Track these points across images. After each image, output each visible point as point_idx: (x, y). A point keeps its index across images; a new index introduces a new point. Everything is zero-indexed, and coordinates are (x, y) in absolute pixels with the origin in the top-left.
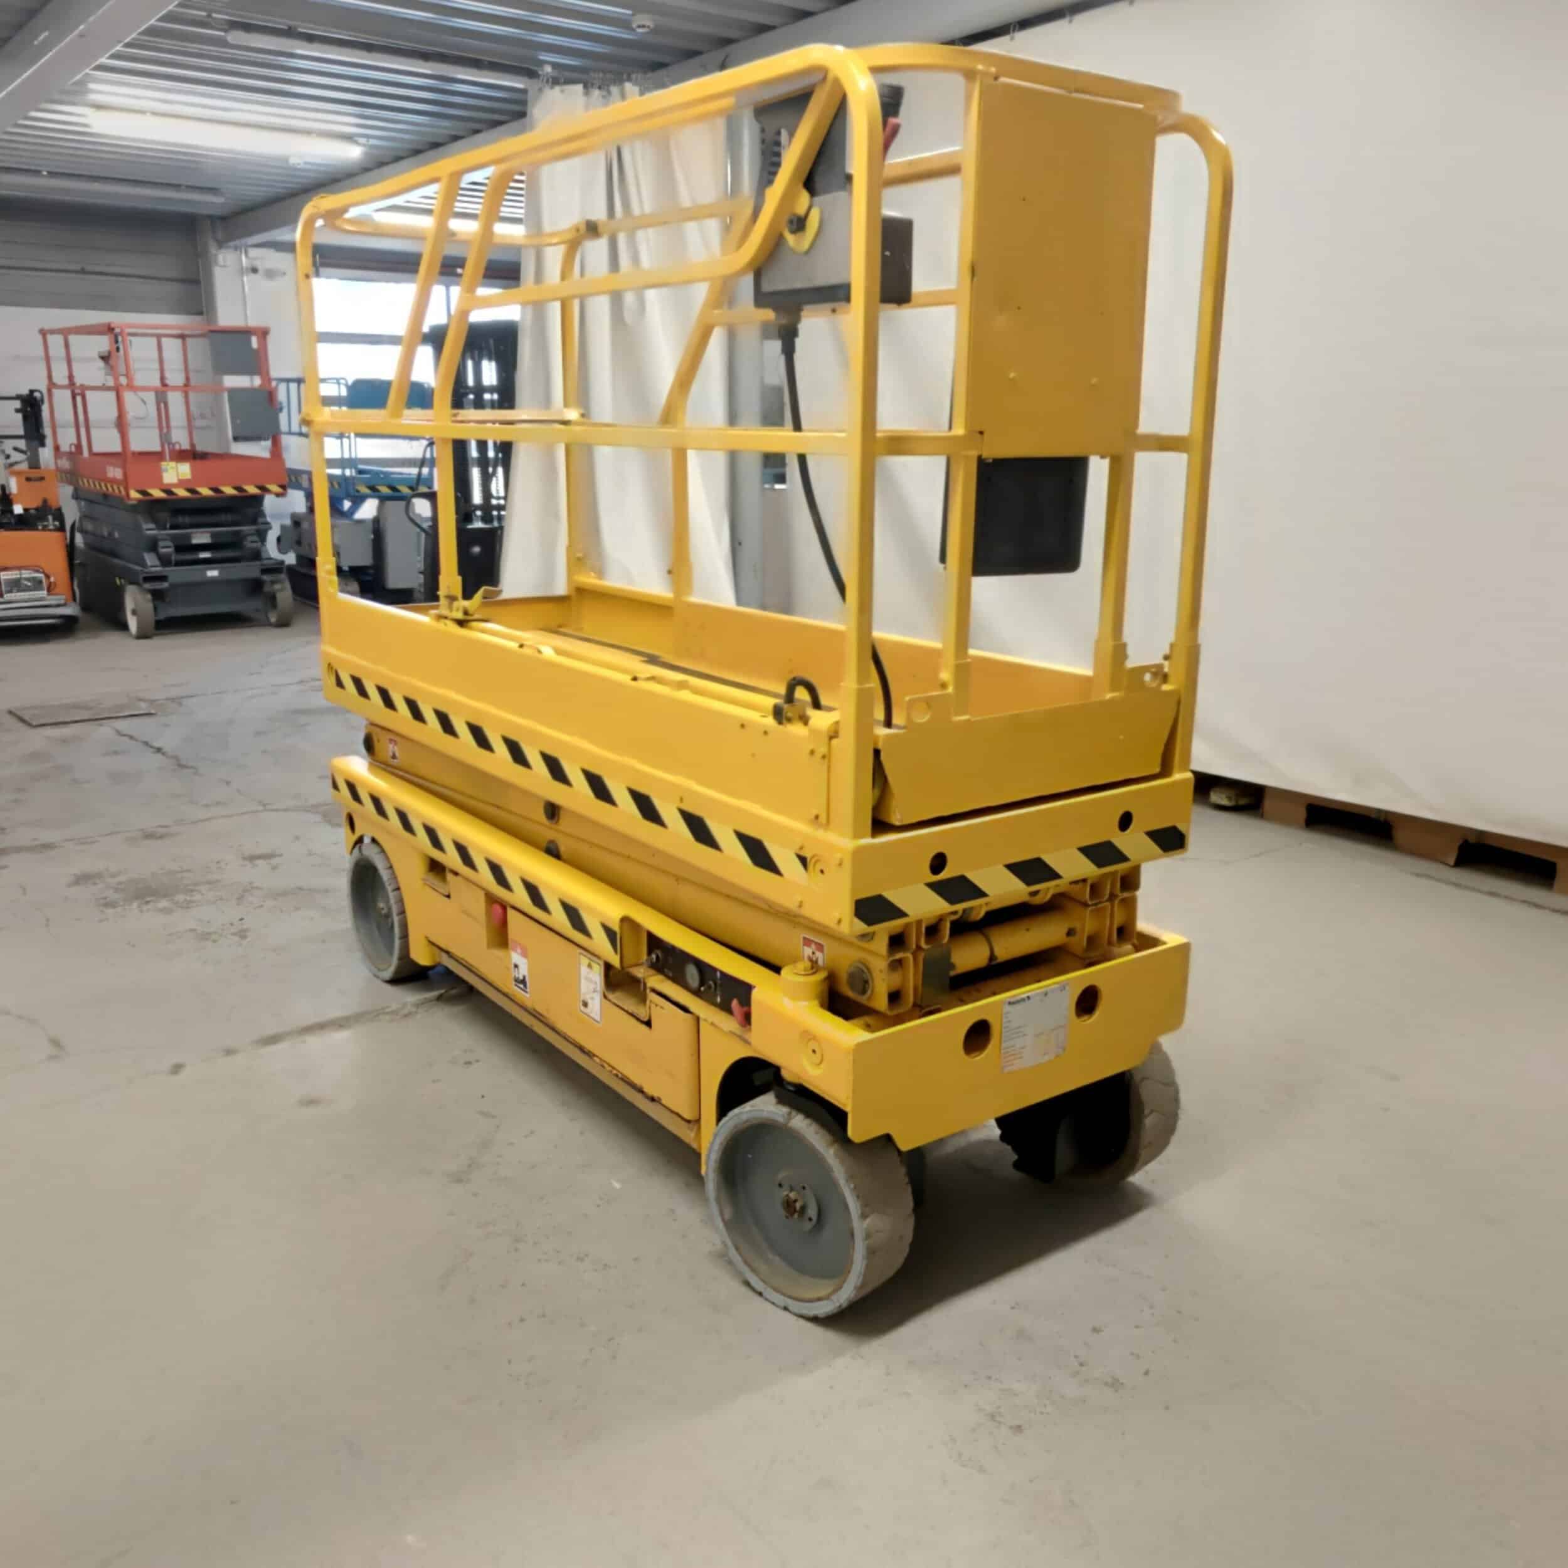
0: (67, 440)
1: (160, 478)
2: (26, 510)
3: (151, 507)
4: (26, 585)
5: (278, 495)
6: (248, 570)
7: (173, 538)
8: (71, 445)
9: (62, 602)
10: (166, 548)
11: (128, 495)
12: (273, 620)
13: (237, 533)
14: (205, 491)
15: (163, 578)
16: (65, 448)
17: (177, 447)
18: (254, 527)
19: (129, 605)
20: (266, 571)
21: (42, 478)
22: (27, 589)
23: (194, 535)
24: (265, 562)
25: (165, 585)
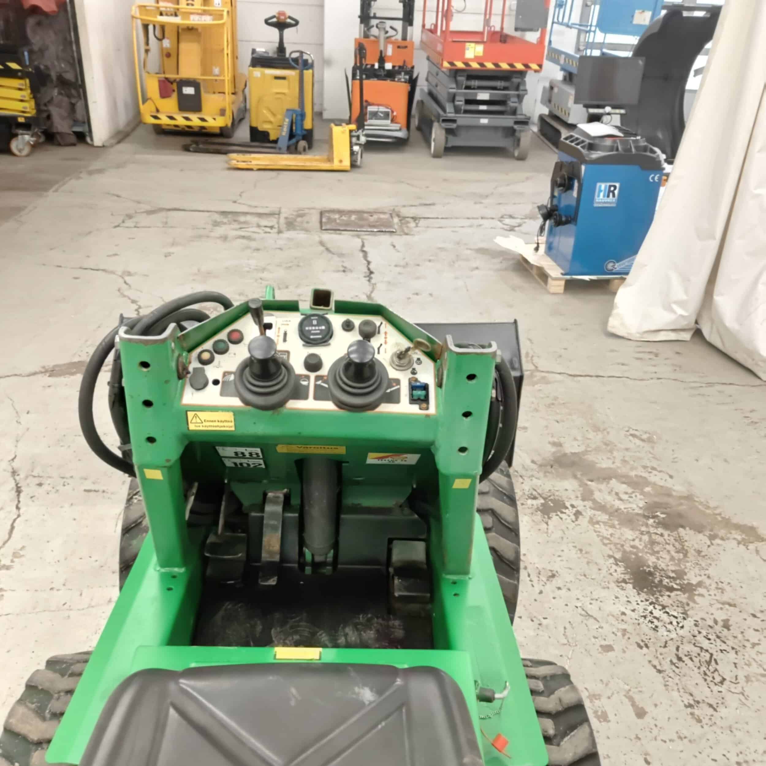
0: (430, 21)
1: (463, 53)
2: (394, 67)
3: (455, 73)
4: (380, 116)
5: (536, 71)
6: (507, 121)
7: (465, 94)
8: (431, 25)
9: (398, 128)
10: (460, 103)
11: (442, 64)
12: (516, 154)
13: (506, 95)
14: (490, 66)
15: (454, 121)
16: (428, 26)
17: (493, 29)
18: (516, 93)
19: (433, 136)
20: (516, 123)
21: (406, 47)
22: (381, 118)
23: (479, 94)
24: (519, 117)
25: (454, 126)
